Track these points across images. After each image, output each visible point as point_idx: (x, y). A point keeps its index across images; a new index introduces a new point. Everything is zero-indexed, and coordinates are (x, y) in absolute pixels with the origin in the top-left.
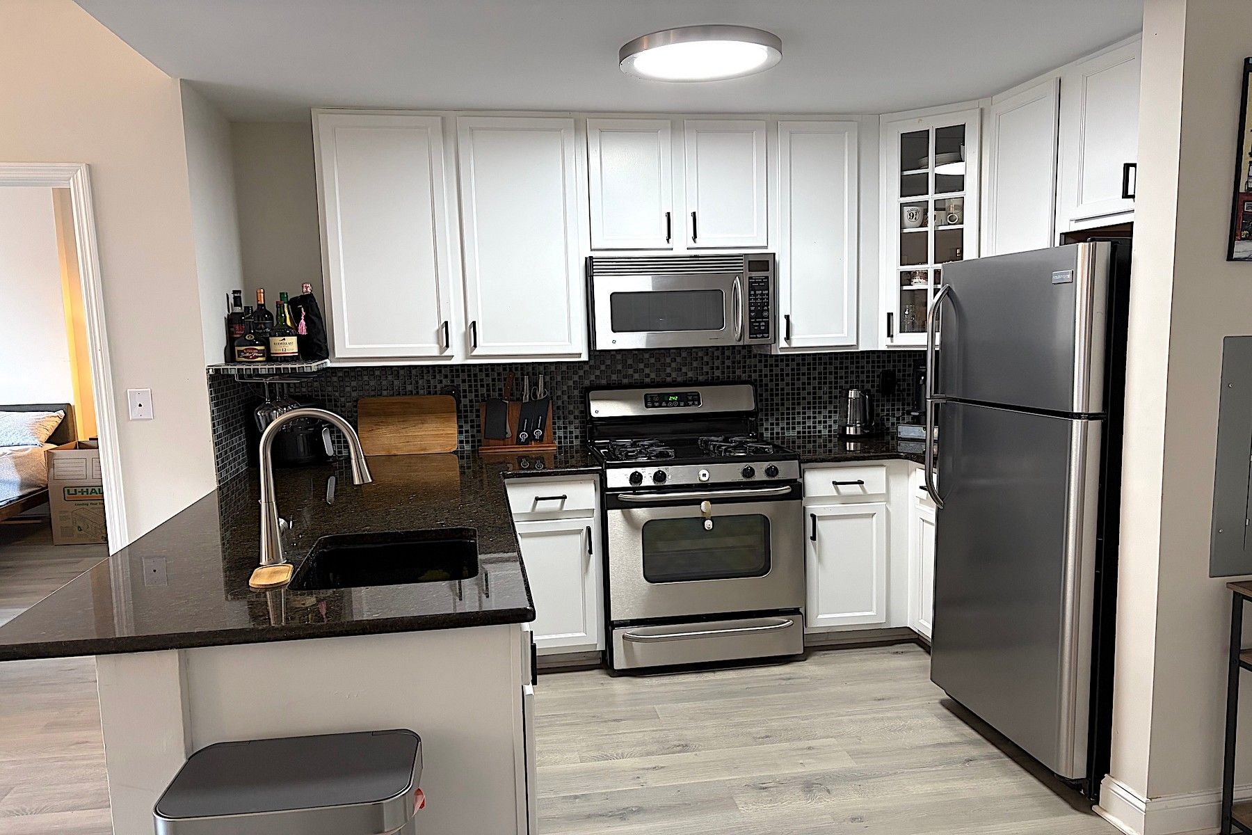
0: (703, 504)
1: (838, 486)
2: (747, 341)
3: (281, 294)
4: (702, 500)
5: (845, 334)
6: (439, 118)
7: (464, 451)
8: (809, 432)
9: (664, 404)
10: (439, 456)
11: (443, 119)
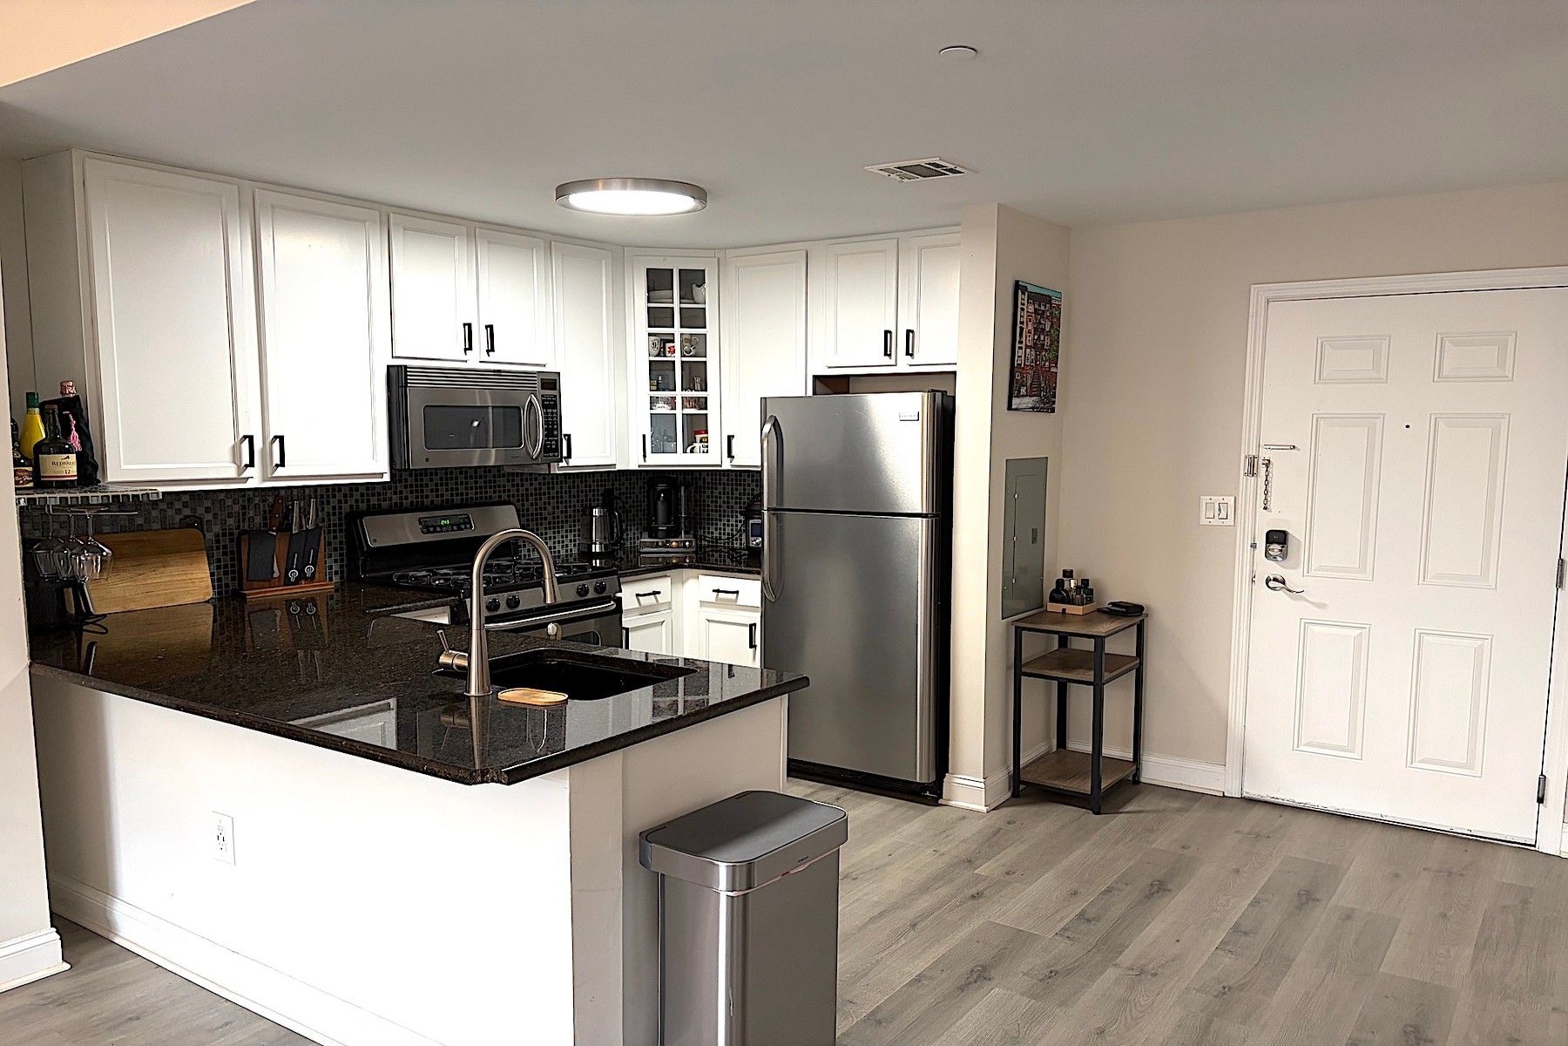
0: (550, 626)
1: (641, 598)
3: (30, 394)
4: (549, 623)
5: (608, 454)
6: (236, 188)
9: (437, 529)
11: (239, 190)
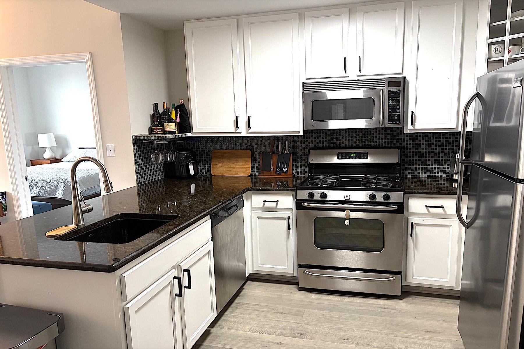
0: (346, 211)
1: (429, 208)
2: (386, 125)
3: (173, 104)
4: (346, 209)
6: (235, 20)
7: (255, 176)
8: (435, 176)
9: (348, 157)
10: (242, 177)
11: (237, 20)
